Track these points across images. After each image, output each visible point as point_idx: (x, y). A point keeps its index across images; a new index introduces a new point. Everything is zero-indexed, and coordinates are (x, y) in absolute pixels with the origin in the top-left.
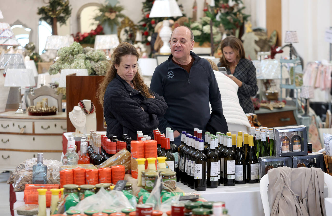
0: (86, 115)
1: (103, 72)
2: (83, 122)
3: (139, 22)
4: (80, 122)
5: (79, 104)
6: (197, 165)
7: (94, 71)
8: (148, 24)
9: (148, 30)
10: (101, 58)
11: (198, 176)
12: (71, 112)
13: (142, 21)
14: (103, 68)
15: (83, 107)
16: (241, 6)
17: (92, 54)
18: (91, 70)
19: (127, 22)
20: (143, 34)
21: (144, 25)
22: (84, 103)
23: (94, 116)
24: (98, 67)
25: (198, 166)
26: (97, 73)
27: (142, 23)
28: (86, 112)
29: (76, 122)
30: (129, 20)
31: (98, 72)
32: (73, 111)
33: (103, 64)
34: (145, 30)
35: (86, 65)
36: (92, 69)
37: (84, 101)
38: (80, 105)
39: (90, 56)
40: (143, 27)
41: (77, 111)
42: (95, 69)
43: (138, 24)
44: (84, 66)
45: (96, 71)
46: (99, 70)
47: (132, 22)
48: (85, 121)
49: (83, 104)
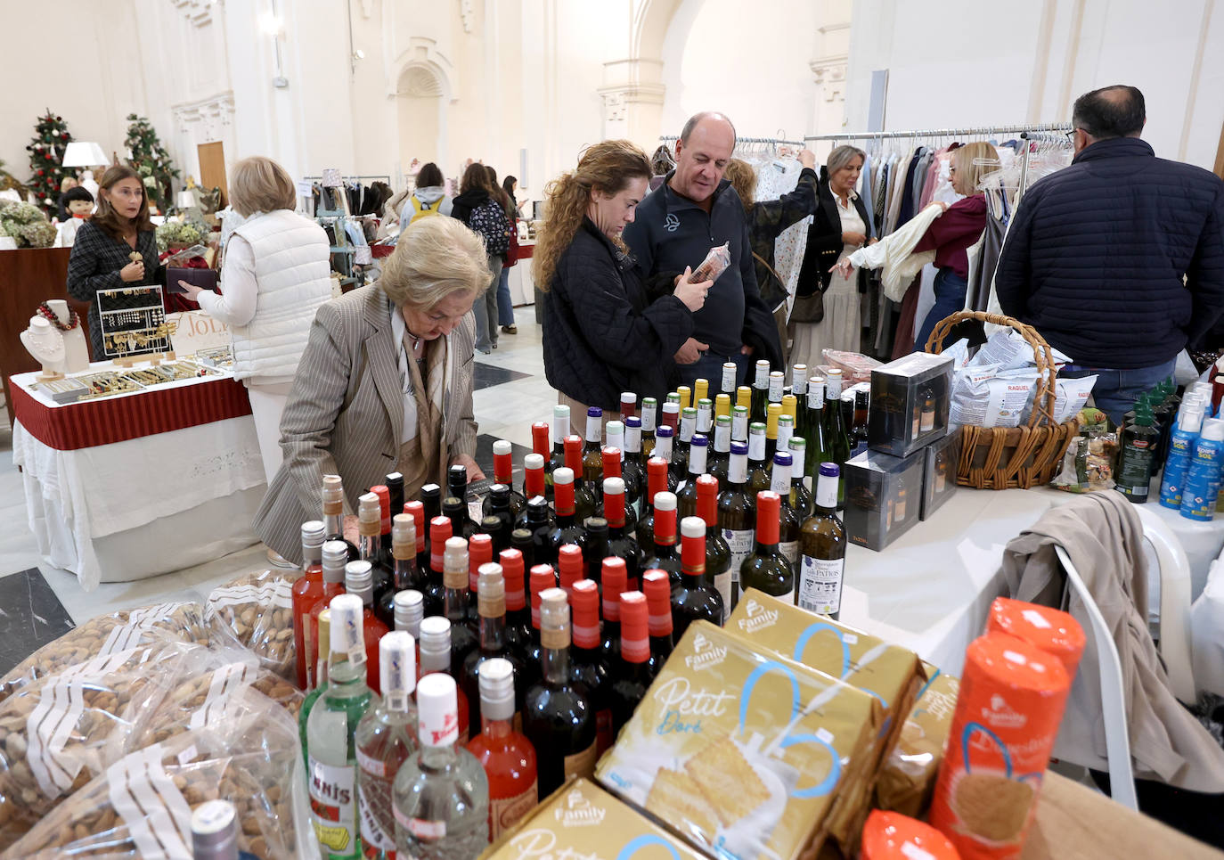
0: (62, 334)
1: (45, 242)
2: (59, 349)
3: (29, 181)
4: (53, 351)
5: (38, 311)
6: (829, 565)
7: (27, 241)
8: (42, 183)
9: (43, 190)
10: (34, 216)
11: (829, 604)
12: (26, 331)
13: (32, 179)
14: (43, 234)
15: (51, 316)
16: (166, 159)
17: (17, 210)
18: (19, 239)
19: (10, 181)
20: (36, 197)
21: (37, 185)
22: (51, 307)
23: (79, 333)
24: (34, 233)
25: (832, 569)
26: (32, 244)
27: (33, 183)
28: (61, 328)
29: (44, 352)
30: (13, 180)
31: (36, 241)
32: (30, 329)
33: (41, 227)
34: (38, 191)
35: (6, 229)
36: (23, 237)
37: (50, 303)
38: (42, 314)
39: (11, 213)
40: (35, 188)
41: (41, 328)
42: (26, 237)
43: (27, 184)
44: (5, 231)
45: (30, 240)
46: (37, 237)
47: (18, 182)
48: (63, 347)
49: (50, 311)
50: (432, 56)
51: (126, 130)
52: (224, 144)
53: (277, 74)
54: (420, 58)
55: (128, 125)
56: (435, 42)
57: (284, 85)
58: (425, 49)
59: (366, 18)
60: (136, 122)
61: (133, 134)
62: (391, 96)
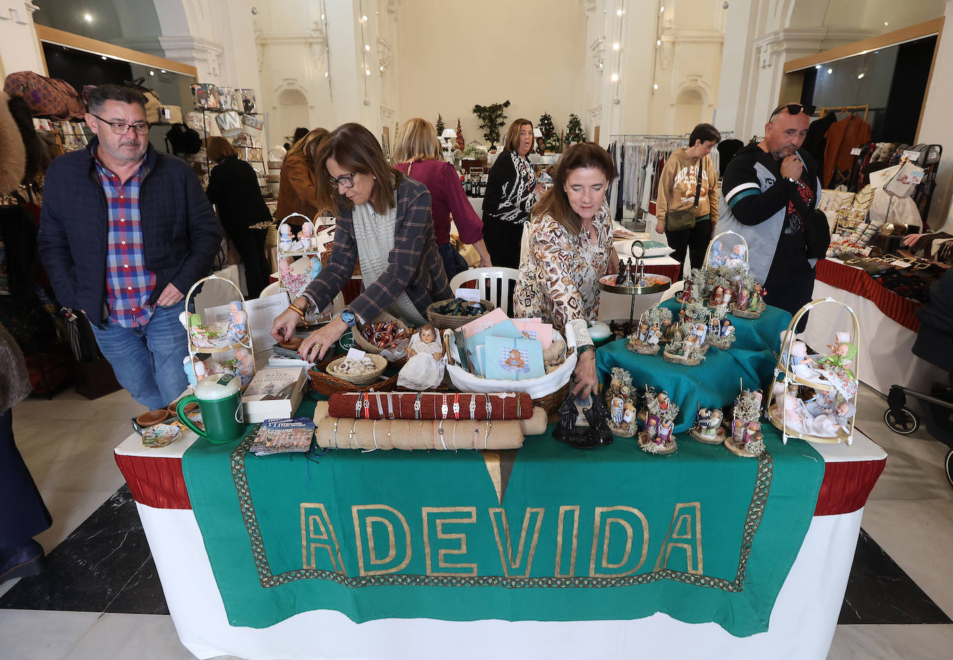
50: (699, 83)
51: (569, 121)
52: (600, 128)
53: (616, 98)
54: (692, 85)
55: (569, 118)
56: (702, 77)
57: (618, 102)
58: (697, 80)
59: (663, 69)
60: (573, 117)
61: (571, 122)
62: (672, 105)
